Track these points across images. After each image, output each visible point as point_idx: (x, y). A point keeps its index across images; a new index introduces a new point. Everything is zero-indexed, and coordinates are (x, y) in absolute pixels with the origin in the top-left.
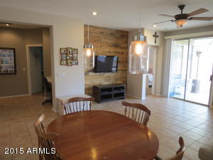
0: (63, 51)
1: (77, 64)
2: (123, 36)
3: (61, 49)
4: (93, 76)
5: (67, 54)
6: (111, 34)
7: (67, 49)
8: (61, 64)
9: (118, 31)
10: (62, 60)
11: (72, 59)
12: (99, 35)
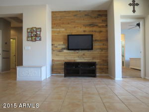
0: (29, 31)
1: (40, 40)
2: (99, 15)
3: (28, 29)
4: (67, 53)
5: (32, 32)
6: (86, 15)
7: (32, 28)
8: (28, 40)
9: (93, 12)
10: (28, 37)
11: (36, 36)
12: (73, 18)
